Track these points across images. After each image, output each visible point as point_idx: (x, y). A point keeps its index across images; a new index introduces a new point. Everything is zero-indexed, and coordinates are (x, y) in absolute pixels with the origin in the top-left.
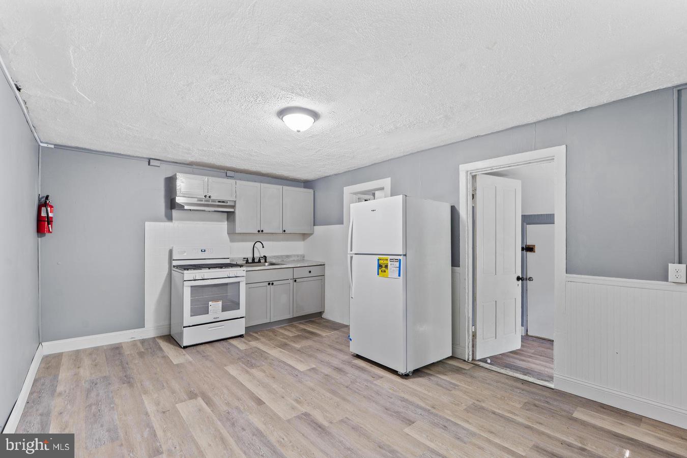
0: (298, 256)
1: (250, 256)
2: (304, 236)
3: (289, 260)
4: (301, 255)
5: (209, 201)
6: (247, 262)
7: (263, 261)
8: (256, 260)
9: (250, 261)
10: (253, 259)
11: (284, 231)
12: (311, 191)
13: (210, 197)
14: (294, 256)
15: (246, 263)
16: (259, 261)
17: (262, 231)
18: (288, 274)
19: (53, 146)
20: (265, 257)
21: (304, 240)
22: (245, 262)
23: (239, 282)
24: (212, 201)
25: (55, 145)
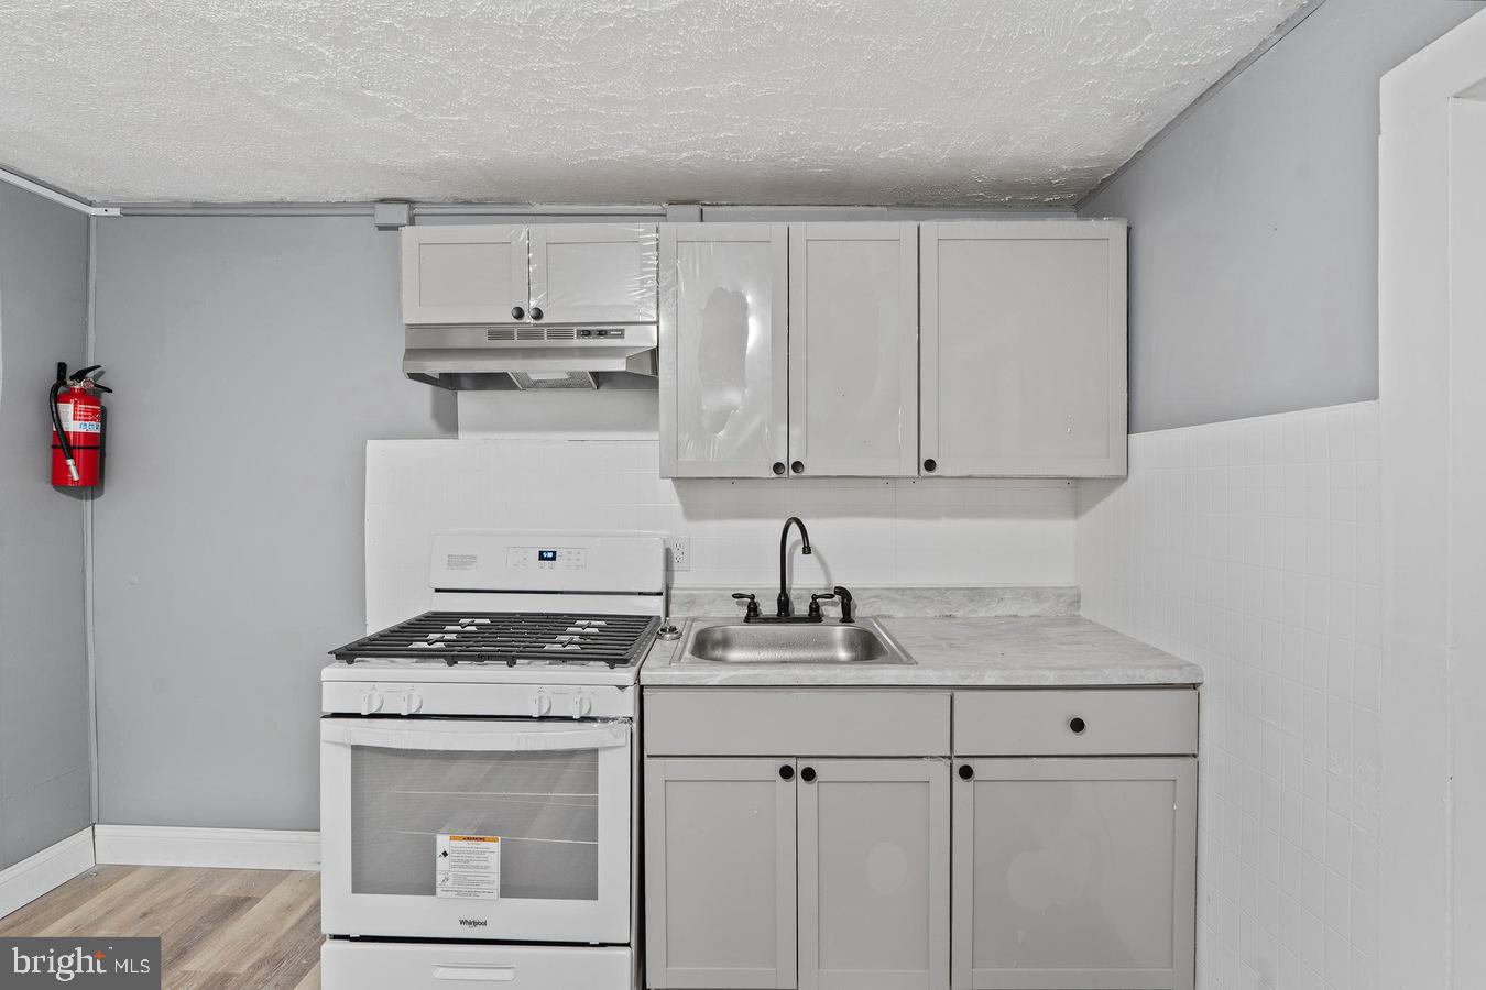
0: (1037, 594)
1: (766, 587)
2: (1080, 492)
3: (982, 613)
4: (1059, 593)
5: (538, 336)
6: (753, 614)
7: (832, 611)
8: (801, 608)
9: (769, 607)
10: (784, 603)
11: (930, 465)
12: (1114, 230)
13: (538, 315)
14: (1019, 593)
15: (747, 620)
16: (815, 616)
17: (797, 466)
18: (924, 728)
19: (116, 212)
20: (844, 594)
21: (1077, 511)
22: (744, 612)
23: (593, 753)
24: (551, 336)
25: (123, 207)
